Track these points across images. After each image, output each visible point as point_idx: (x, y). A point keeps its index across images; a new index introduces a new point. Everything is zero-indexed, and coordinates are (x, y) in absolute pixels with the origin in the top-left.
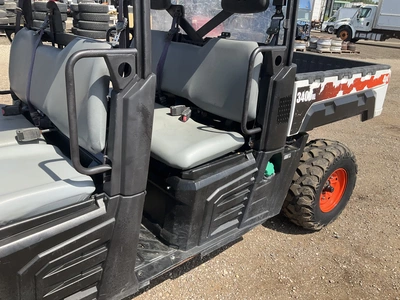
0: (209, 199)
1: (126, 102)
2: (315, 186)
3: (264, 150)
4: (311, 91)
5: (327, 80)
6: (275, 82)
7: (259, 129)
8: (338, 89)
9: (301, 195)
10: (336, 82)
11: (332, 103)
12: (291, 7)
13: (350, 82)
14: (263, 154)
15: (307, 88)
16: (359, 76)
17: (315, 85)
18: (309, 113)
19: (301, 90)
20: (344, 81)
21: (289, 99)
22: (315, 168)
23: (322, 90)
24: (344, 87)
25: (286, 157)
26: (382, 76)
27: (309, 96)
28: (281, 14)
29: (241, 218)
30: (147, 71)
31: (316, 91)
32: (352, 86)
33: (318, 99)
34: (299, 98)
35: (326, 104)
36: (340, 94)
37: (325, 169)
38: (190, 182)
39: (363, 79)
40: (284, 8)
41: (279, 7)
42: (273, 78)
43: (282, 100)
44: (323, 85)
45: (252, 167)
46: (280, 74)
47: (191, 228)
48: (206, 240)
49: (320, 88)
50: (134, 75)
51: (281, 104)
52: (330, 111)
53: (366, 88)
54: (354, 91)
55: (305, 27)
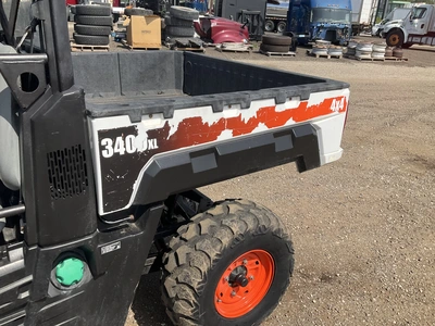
2: (195, 285)
3: (40, 245)
4: (142, 135)
7: (21, 208)
8: (220, 126)
9: (177, 298)
10: (208, 116)
11: (212, 150)
13: (248, 114)
14: (39, 251)
16: (270, 103)
18: (151, 168)
21: (82, 153)
23: (172, 132)
24: (234, 123)
25: (108, 249)
26: (328, 102)
32: (253, 123)
33: (166, 146)
34: (108, 149)
35: (193, 154)
39: (279, 108)
42: (28, 116)
43: (52, 155)
44: (174, 123)
46: (43, 107)
49: (167, 127)
52: (210, 163)
53: (290, 122)
54: (261, 128)
55: (344, 30)
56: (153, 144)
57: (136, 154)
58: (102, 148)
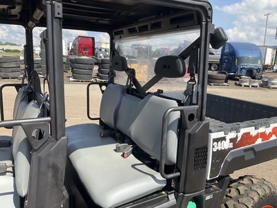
3: (184, 193)
4: (228, 140)
5: (243, 131)
6: (190, 134)
7: (178, 174)
8: (257, 137)
10: (253, 131)
11: (252, 149)
13: (268, 130)
14: (183, 196)
15: (224, 139)
17: (232, 135)
18: (228, 158)
19: (216, 140)
20: (261, 130)
21: (206, 149)
22: (241, 205)
23: (238, 140)
24: (263, 135)
25: (208, 198)
27: (226, 145)
31: (231, 140)
32: (271, 134)
33: (235, 146)
35: (245, 150)
36: (259, 141)
41: (192, 75)
42: (188, 131)
43: (197, 149)
44: (240, 135)
46: (193, 128)
49: (237, 137)
51: (196, 153)
52: (250, 156)
54: (274, 137)
55: (258, 70)
56: (231, 145)
57: (224, 150)
58: (213, 147)
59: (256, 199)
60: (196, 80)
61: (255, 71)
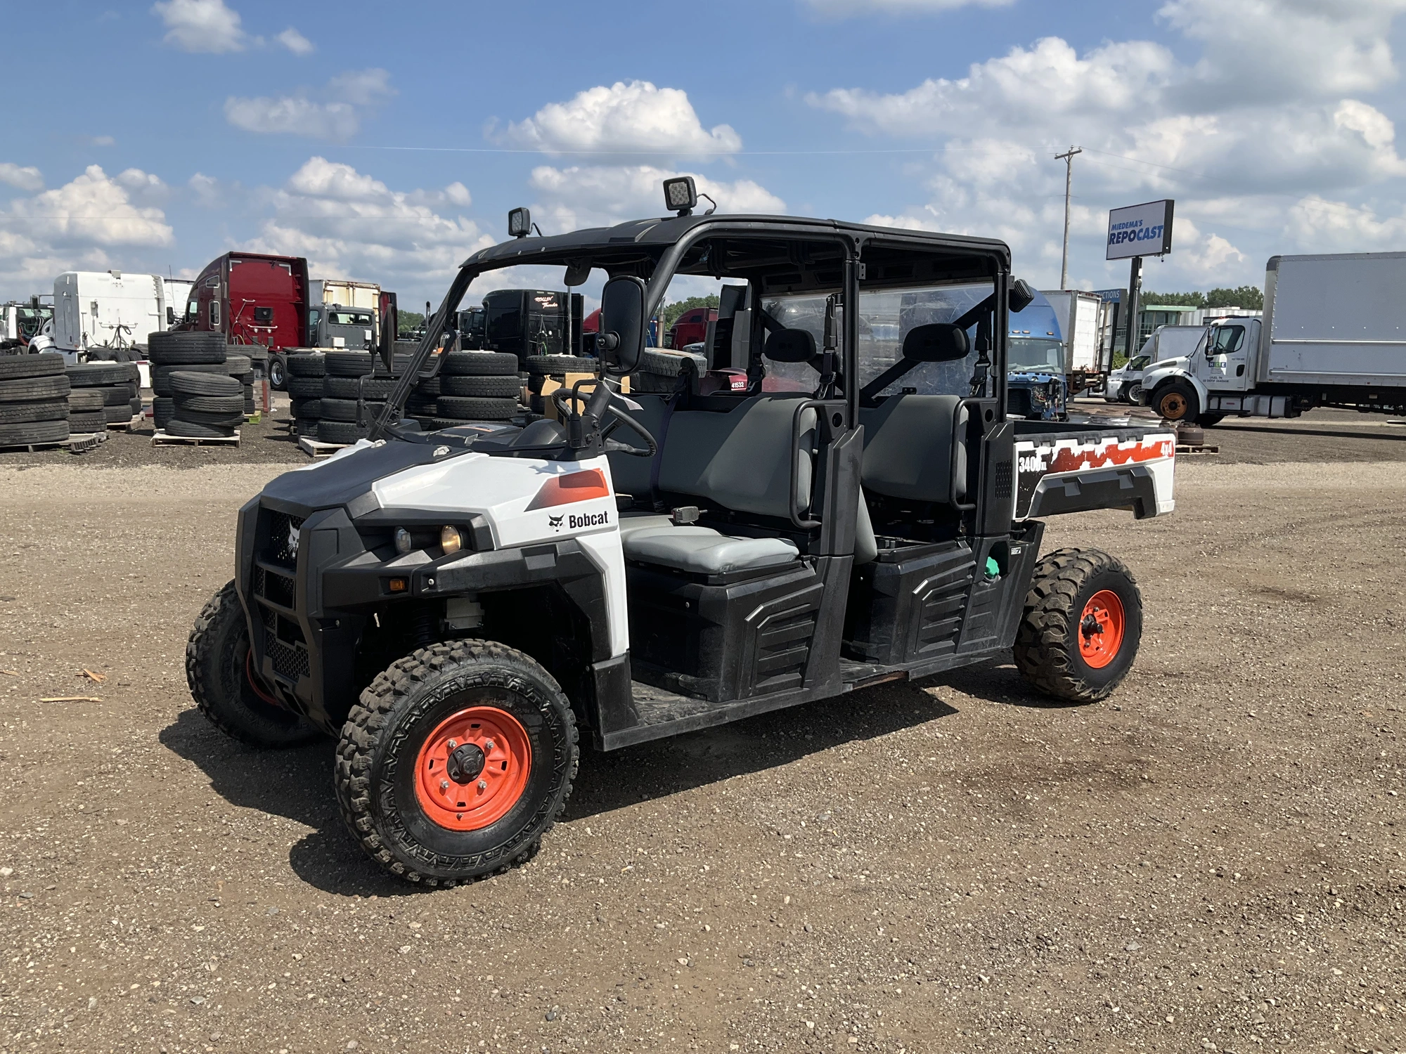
0: (916, 592)
1: (837, 452)
2: (1067, 611)
3: (983, 535)
4: (1039, 458)
5: (1062, 444)
6: (987, 443)
7: (972, 506)
8: (1081, 458)
9: (1047, 627)
10: (1076, 449)
11: (1076, 478)
12: (999, 351)
13: (1100, 450)
14: (982, 540)
15: (1032, 454)
16: (1114, 441)
17: (1043, 450)
18: (1040, 488)
19: (1024, 454)
20: (1088, 447)
21: (1008, 466)
22: (1064, 582)
23: (1054, 458)
24: (1090, 456)
25: (1014, 551)
26: (1158, 445)
27: (1037, 465)
28: (987, 361)
29: (956, 637)
30: (856, 422)
31: (1046, 458)
32: (1103, 458)
33: (1051, 469)
34: (1023, 466)
35: (1066, 480)
36: (1085, 467)
37: (1079, 582)
38: (891, 565)
39: (1122, 447)
40: (990, 353)
41: (983, 352)
42: (985, 438)
43: (999, 465)
44: (1056, 450)
45: (968, 558)
46: (992, 432)
47: (895, 631)
48: (913, 658)
49: (1051, 454)
50: (844, 425)
51: (998, 471)
52: (1071, 491)
53: (1130, 461)
54: (1109, 464)
55: (1050, 388)
56: (1044, 467)
57: (1035, 472)
58: (1020, 464)
59: (1088, 569)
60: (991, 359)
61: (1038, 393)
